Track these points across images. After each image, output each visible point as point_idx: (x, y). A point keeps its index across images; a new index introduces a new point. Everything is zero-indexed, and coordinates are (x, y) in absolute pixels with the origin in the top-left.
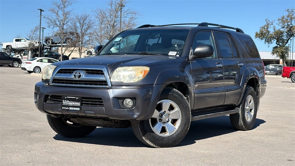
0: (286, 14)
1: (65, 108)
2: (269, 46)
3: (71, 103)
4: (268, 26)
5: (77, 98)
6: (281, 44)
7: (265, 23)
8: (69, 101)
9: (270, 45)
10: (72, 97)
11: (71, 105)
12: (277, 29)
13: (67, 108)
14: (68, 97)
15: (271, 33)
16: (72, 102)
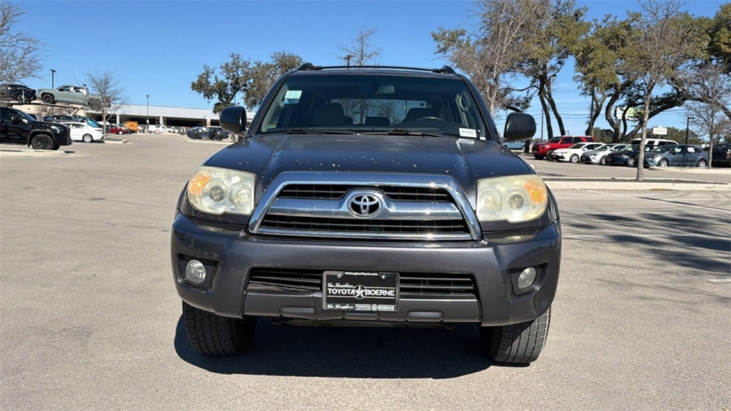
0: (230, 60)
1: (338, 306)
2: (209, 102)
3: (360, 292)
4: (207, 74)
5: (383, 277)
6: (224, 100)
7: (204, 71)
8: (352, 286)
9: (210, 100)
10: (362, 274)
11: (360, 297)
12: (219, 80)
13: (346, 307)
14: (347, 273)
15: (212, 84)
16: (362, 288)
